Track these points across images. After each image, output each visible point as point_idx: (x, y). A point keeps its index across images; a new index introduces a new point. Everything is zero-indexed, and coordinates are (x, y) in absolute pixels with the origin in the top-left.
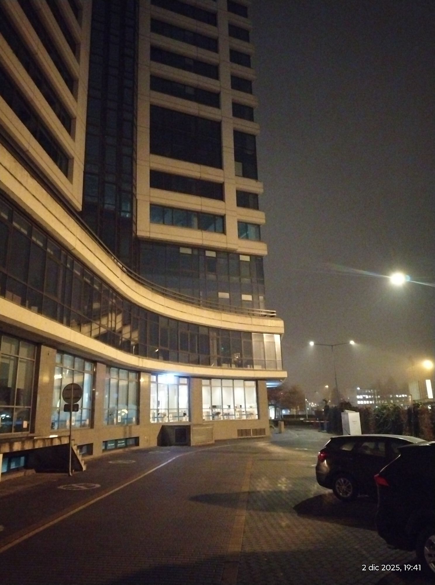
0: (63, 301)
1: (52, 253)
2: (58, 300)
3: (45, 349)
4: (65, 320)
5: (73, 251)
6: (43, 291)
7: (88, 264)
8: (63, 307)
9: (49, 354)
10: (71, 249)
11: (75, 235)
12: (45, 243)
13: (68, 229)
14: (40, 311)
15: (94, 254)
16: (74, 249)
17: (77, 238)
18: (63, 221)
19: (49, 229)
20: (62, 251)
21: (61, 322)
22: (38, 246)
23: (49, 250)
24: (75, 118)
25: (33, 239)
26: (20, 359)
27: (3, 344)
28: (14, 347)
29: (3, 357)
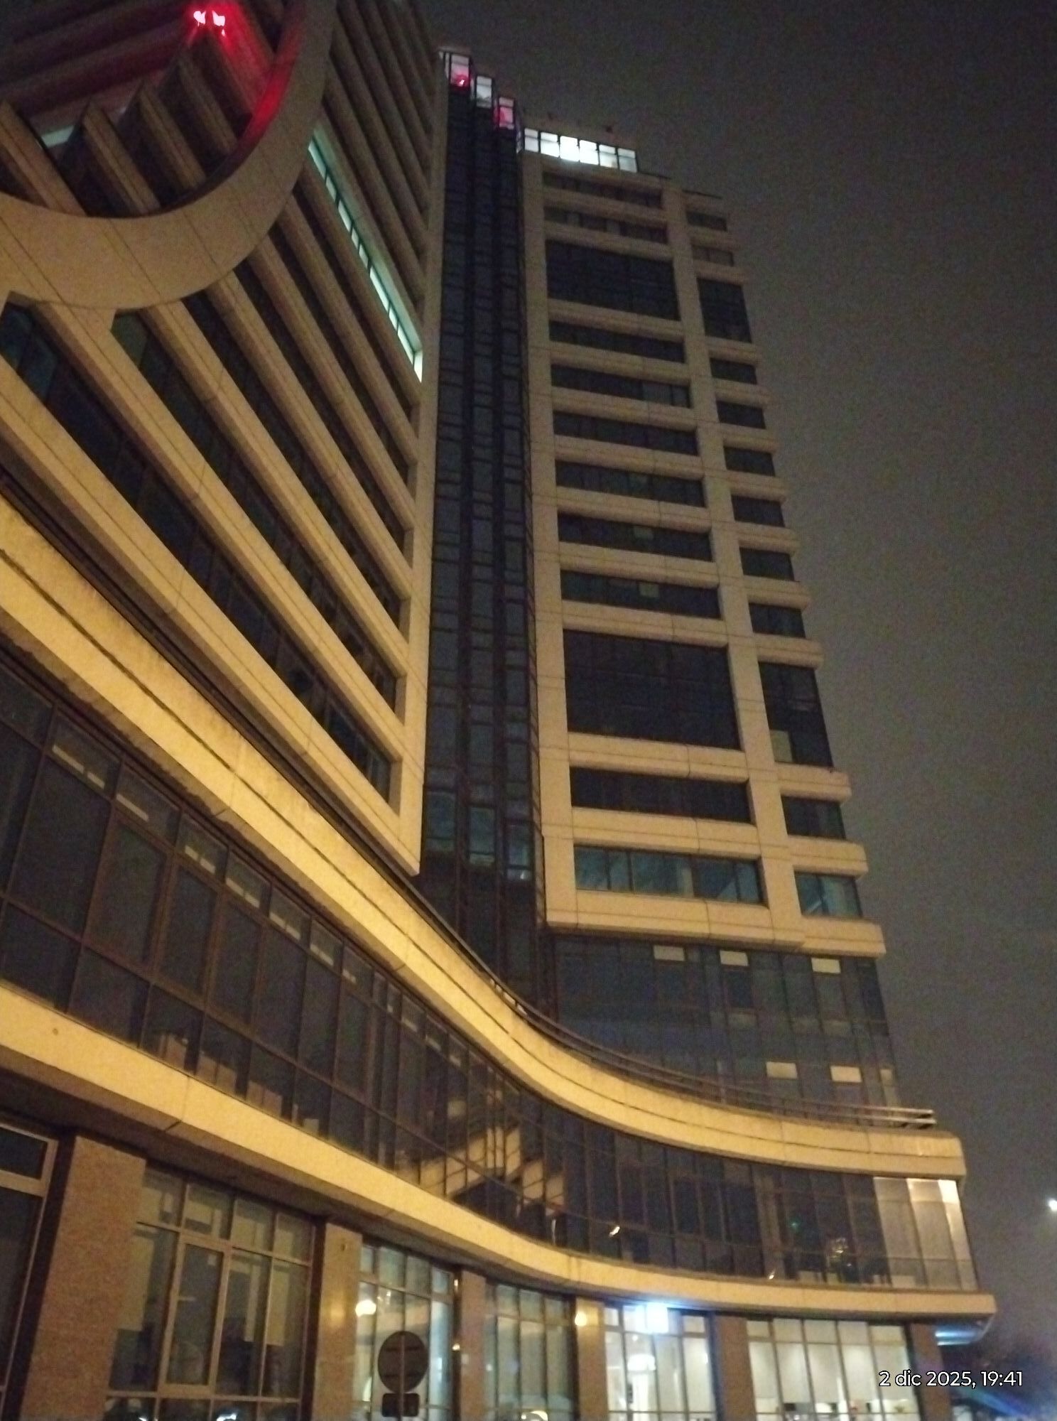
0: (378, 1103)
1: (353, 979)
2: (367, 1099)
3: (335, 1234)
4: (382, 1151)
5: (402, 973)
6: (331, 1076)
7: (435, 1003)
8: (377, 1117)
9: (343, 1247)
10: (394, 965)
11: (406, 932)
12: (339, 956)
13: (390, 920)
14: (324, 1132)
15: (450, 977)
16: (404, 965)
17: (410, 938)
18: (379, 903)
19: (347, 923)
20: (377, 975)
21: (373, 1157)
22: (323, 965)
23: (346, 974)
24: (405, 676)
25: (314, 948)
26: (274, 1262)
27: (238, 1222)
28: (261, 1229)
29: (235, 1258)
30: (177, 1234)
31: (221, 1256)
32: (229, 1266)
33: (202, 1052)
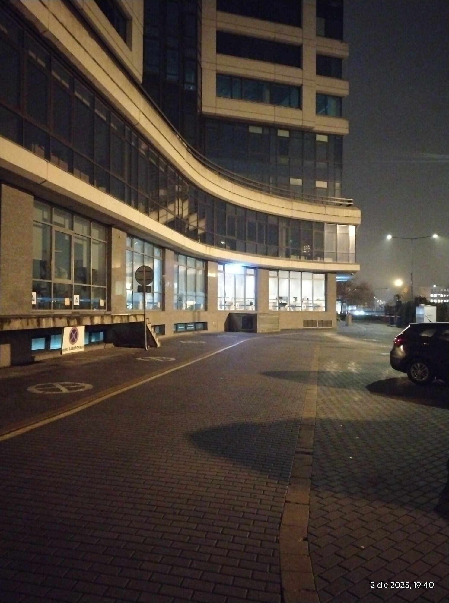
0: (130, 181)
1: (116, 128)
2: (126, 181)
3: (115, 232)
4: (133, 202)
5: (137, 126)
6: (110, 170)
7: (153, 142)
8: (130, 189)
9: (119, 237)
10: (134, 123)
11: (139, 108)
12: (109, 117)
13: (131, 100)
14: (108, 191)
15: (159, 131)
16: (138, 123)
17: (141, 111)
18: (126, 91)
19: (111, 99)
20: (126, 127)
21: (129, 204)
22: (101, 119)
23: (112, 125)
25: (96, 111)
26: (92, 241)
27: (76, 224)
28: (86, 228)
29: (76, 237)
30: (51, 227)
31: (70, 237)
32: (74, 241)
33: (51, 154)
